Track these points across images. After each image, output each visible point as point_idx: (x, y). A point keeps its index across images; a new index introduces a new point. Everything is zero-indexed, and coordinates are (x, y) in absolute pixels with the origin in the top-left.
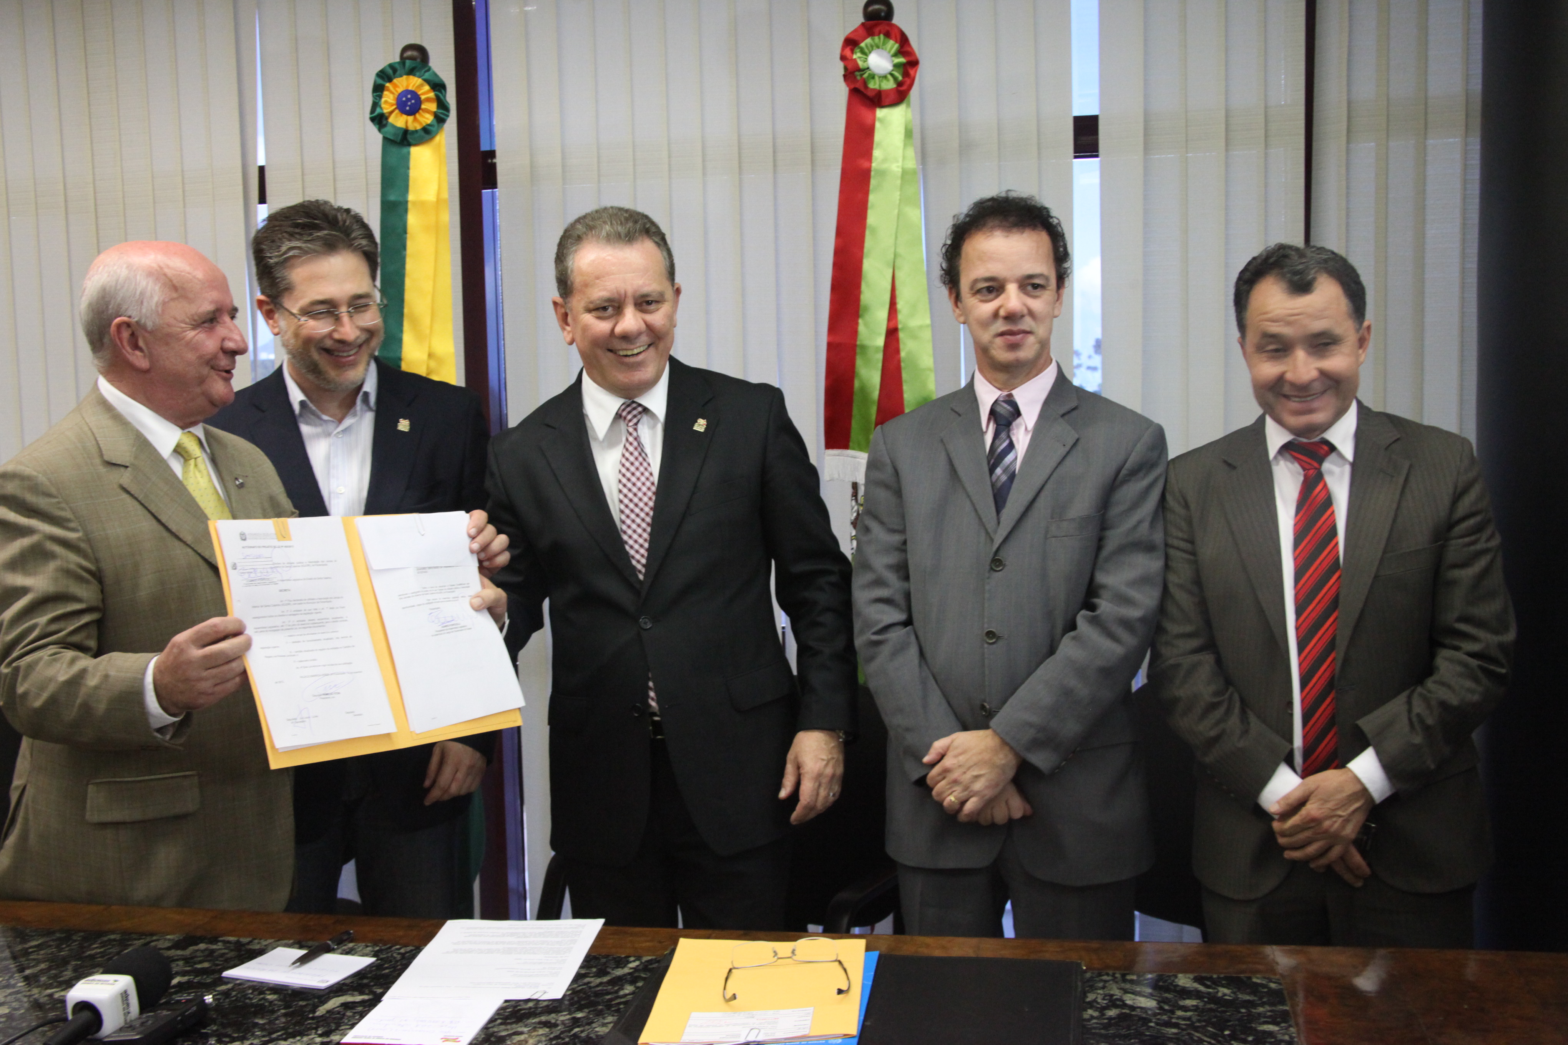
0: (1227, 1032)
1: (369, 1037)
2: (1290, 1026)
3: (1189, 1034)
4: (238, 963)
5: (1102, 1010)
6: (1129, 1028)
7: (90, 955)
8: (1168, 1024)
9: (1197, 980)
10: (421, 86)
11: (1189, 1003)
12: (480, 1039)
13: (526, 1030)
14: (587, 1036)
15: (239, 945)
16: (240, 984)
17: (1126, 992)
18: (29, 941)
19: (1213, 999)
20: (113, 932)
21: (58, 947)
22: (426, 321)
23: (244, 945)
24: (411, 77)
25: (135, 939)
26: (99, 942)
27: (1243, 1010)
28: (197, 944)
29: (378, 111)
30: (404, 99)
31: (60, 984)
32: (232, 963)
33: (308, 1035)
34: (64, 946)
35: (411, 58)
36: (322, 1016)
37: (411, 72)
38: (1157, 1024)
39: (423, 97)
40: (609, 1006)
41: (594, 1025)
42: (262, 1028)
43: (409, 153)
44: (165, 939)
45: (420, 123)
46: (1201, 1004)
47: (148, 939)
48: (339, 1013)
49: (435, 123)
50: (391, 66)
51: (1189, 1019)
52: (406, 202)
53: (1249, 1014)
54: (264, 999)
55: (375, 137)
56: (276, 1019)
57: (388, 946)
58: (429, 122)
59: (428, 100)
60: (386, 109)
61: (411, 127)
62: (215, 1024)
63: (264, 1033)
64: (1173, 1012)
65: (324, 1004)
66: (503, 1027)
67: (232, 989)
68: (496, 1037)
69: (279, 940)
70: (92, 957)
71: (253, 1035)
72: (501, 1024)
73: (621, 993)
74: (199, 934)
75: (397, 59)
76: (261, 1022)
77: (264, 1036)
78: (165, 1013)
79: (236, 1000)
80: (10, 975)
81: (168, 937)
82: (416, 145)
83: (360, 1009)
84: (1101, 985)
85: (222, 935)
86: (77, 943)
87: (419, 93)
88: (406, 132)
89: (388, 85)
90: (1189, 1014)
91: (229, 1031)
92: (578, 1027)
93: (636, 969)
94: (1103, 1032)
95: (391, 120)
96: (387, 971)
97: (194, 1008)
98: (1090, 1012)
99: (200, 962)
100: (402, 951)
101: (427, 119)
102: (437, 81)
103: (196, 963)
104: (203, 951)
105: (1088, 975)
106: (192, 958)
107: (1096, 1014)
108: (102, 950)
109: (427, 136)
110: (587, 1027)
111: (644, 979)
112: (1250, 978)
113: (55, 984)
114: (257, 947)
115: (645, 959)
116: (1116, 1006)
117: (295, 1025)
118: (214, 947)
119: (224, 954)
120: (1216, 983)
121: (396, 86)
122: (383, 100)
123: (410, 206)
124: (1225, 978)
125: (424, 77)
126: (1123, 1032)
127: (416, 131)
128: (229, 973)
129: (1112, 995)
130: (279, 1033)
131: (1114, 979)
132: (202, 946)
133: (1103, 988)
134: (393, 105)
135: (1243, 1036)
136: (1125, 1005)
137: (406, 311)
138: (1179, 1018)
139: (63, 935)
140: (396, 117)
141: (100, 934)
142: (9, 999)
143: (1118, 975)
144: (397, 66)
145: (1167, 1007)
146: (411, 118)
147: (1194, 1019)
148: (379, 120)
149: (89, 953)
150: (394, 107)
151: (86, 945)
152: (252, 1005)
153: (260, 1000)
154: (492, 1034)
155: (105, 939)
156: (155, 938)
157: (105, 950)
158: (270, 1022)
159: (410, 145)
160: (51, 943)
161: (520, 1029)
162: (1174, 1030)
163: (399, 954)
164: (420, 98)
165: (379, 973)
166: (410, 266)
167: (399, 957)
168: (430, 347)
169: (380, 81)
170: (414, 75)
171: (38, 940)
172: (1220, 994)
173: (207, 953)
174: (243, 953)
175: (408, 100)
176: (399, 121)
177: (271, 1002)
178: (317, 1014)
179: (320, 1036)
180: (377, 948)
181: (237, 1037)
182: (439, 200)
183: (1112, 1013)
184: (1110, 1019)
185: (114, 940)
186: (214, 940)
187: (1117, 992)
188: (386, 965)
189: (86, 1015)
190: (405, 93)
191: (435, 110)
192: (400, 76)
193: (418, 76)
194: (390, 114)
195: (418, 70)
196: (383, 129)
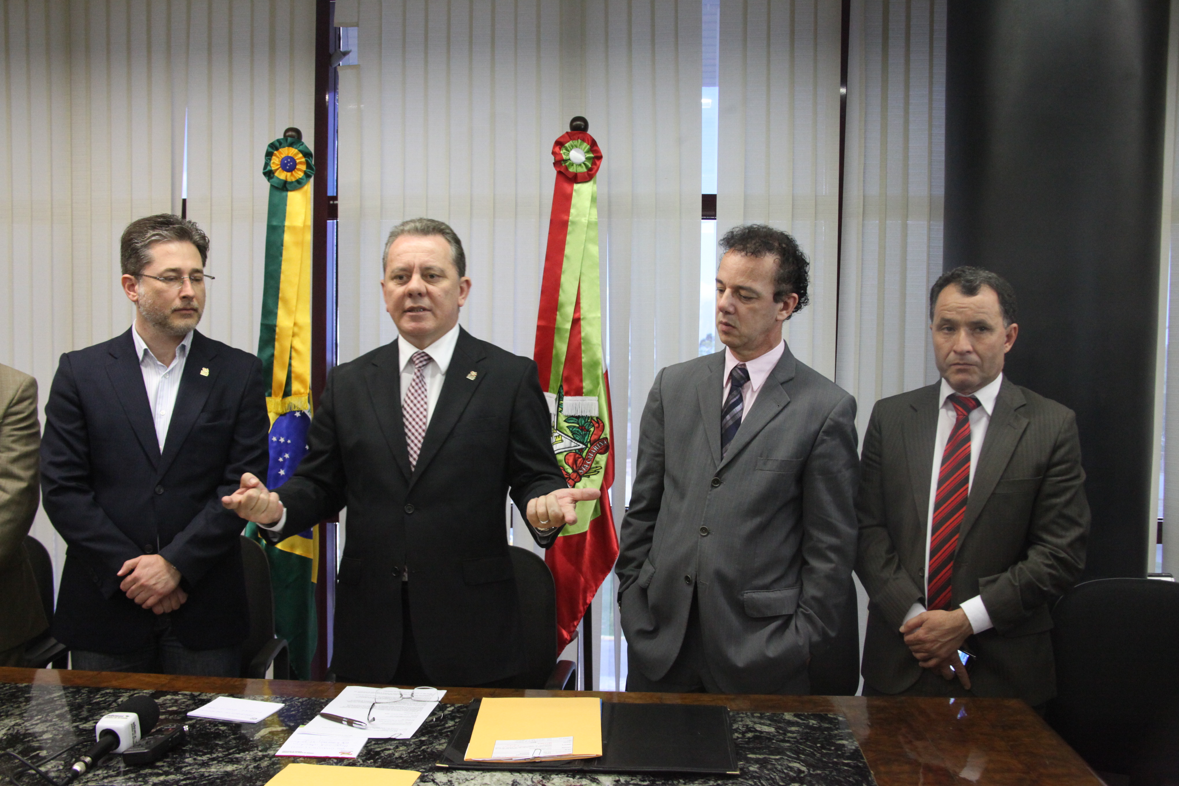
0: (819, 745)
1: (293, 752)
2: (854, 741)
3: (797, 746)
4: (196, 707)
5: (743, 733)
6: (761, 744)
7: (95, 702)
8: (784, 741)
9: (795, 716)
10: (296, 154)
11: (793, 729)
12: (364, 753)
13: (392, 747)
14: (432, 751)
15: (193, 697)
16: (200, 720)
17: (755, 723)
18: (53, 693)
19: (807, 726)
20: (107, 688)
21: (73, 697)
22: (293, 302)
23: (196, 696)
24: (291, 148)
25: (123, 693)
26: (100, 694)
27: (826, 733)
28: (165, 696)
29: (268, 168)
30: (286, 162)
31: (81, 720)
32: (191, 707)
33: (252, 751)
34: (77, 696)
35: (291, 136)
36: (259, 739)
37: (291, 145)
38: (777, 741)
39: (298, 161)
40: (441, 734)
41: (434, 745)
42: (222, 746)
43: (287, 196)
44: (143, 693)
45: (295, 177)
46: (801, 730)
47: (132, 693)
48: (269, 737)
49: (304, 177)
50: (278, 141)
51: (795, 738)
52: (284, 226)
53: (830, 735)
54: (218, 729)
55: (265, 185)
56: (230, 741)
57: (291, 697)
58: (300, 177)
59: (301, 163)
60: (274, 167)
61: (289, 180)
62: (191, 745)
63: (224, 750)
64: (785, 734)
65: (258, 732)
66: (376, 746)
67: (196, 723)
68: (374, 752)
69: (218, 694)
70: (98, 703)
71: (217, 750)
72: (375, 744)
73: (447, 725)
74: (165, 689)
75: (281, 136)
76: (220, 743)
77: (224, 751)
78: (160, 736)
79: (200, 730)
80: (45, 714)
81: (145, 691)
82: (291, 191)
83: (282, 735)
84: (740, 719)
85: (180, 691)
86: (85, 695)
87: (296, 158)
88: (285, 182)
89: (275, 152)
90: (795, 735)
91: (201, 748)
92: (424, 745)
93: (452, 711)
94: (746, 746)
95: (276, 174)
96: (294, 713)
97: (178, 734)
98: (736, 735)
99: (170, 707)
100: (301, 700)
101: (300, 175)
102: (307, 151)
103: (167, 707)
104: (170, 700)
105: (731, 714)
106: (164, 704)
107: (740, 736)
108: (103, 699)
109: (299, 186)
110: (430, 746)
111: (460, 717)
112: (827, 715)
113: (78, 720)
114: (205, 698)
115: (457, 705)
116: (752, 732)
117: (243, 744)
118: (177, 697)
119: (185, 702)
120: (807, 718)
121: (280, 153)
122: (272, 161)
123: (286, 229)
124: (812, 715)
125: (299, 149)
126: (759, 745)
127: (292, 182)
128: (190, 714)
129: (747, 725)
130: (234, 750)
131: (747, 716)
132: (169, 697)
133: (742, 721)
134: (278, 165)
135: (828, 747)
136: (756, 731)
137: (280, 295)
138: (789, 737)
139: (75, 690)
140: (280, 172)
141: (98, 690)
142: (49, 729)
143: (748, 714)
144: (282, 141)
145: (781, 732)
146: (289, 174)
147: (798, 738)
148: (269, 174)
149: (95, 701)
150: (279, 166)
151: (92, 695)
152: (212, 733)
153: (216, 730)
154: (371, 750)
155: (103, 692)
156: (136, 692)
157: (106, 699)
158: (226, 743)
159: (287, 190)
160: (68, 695)
161: (388, 747)
162: (788, 744)
163: (299, 702)
164: (296, 162)
165: (289, 714)
166: (284, 267)
167: (299, 704)
168: (295, 319)
169: (270, 150)
170: (293, 147)
171: (59, 693)
172: (811, 724)
173: (173, 701)
174: (197, 701)
175: (288, 162)
176: (282, 175)
177: (223, 731)
178: (255, 738)
179: (261, 751)
180: (284, 699)
181: (207, 752)
182: (305, 226)
183: (750, 735)
184: (749, 738)
185: (110, 693)
186: (176, 693)
187: (751, 724)
188: (292, 709)
189: (109, 738)
190: (286, 158)
191: (305, 170)
192: (285, 147)
193: (296, 148)
194: (277, 170)
195: (297, 144)
196: (271, 180)
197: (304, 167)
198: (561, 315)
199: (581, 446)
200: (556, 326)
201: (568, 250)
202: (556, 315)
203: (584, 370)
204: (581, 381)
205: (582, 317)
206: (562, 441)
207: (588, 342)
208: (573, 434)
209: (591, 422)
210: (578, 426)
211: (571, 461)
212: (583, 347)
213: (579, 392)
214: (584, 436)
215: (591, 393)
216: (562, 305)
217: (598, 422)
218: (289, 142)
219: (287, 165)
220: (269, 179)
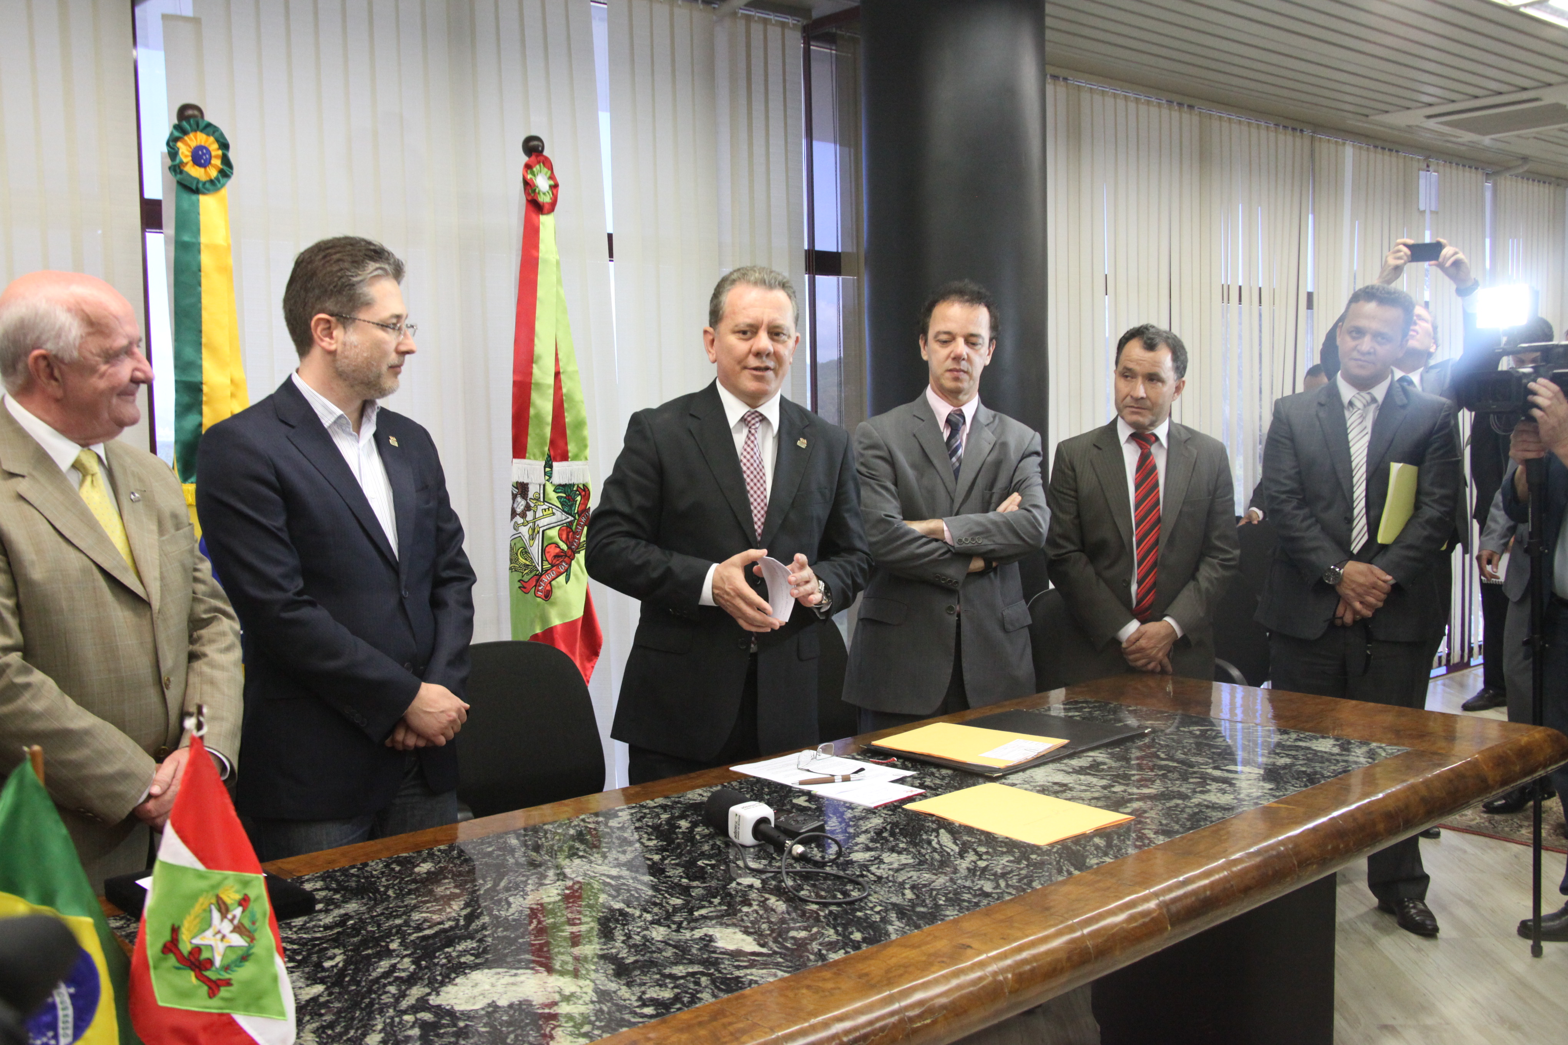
10: (211, 144)
22: (226, 350)
24: (195, 133)
29: (177, 160)
30: (197, 153)
35: (194, 116)
37: (205, 130)
43: (198, 200)
45: (208, 176)
49: (221, 177)
52: (199, 244)
58: (216, 176)
59: (216, 157)
60: (181, 159)
61: (201, 178)
87: (211, 149)
88: (197, 181)
95: (186, 170)
101: (214, 173)
102: (225, 140)
109: (214, 188)
121: (191, 140)
122: (179, 151)
123: (202, 247)
125: (214, 136)
127: (205, 182)
134: (188, 156)
137: (203, 340)
140: (192, 167)
144: (191, 122)
146: (202, 170)
148: (175, 168)
150: (189, 158)
159: (199, 193)
164: (210, 154)
166: (206, 300)
168: (230, 374)
169: (177, 134)
170: (205, 133)
175: (202, 154)
176: (194, 171)
182: (228, 246)
190: (200, 148)
191: (221, 167)
192: (196, 131)
193: (208, 135)
194: (187, 164)
195: (210, 129)
196: (179, 176)
197: (217, 162)
198: (540, 368)
199: (571, 518)
200: (533, 381)
201: (540, 293)
202: (532, 368)
203: (568, 432)
204: (566, 444)
205: (561, 371)
206: (554, 514)
207: (571, 400)
208: (562, 505)
209: (577, 490)
210: (564, 495)
211: (564, 536)
212: (566, 405)
213: (564, 457)
214: (571, 507)
215: (576, 457)
216: (539, 357)
217: (584, 490)
218: (202, 125)
219: (200, 157)
220: (176, 175)
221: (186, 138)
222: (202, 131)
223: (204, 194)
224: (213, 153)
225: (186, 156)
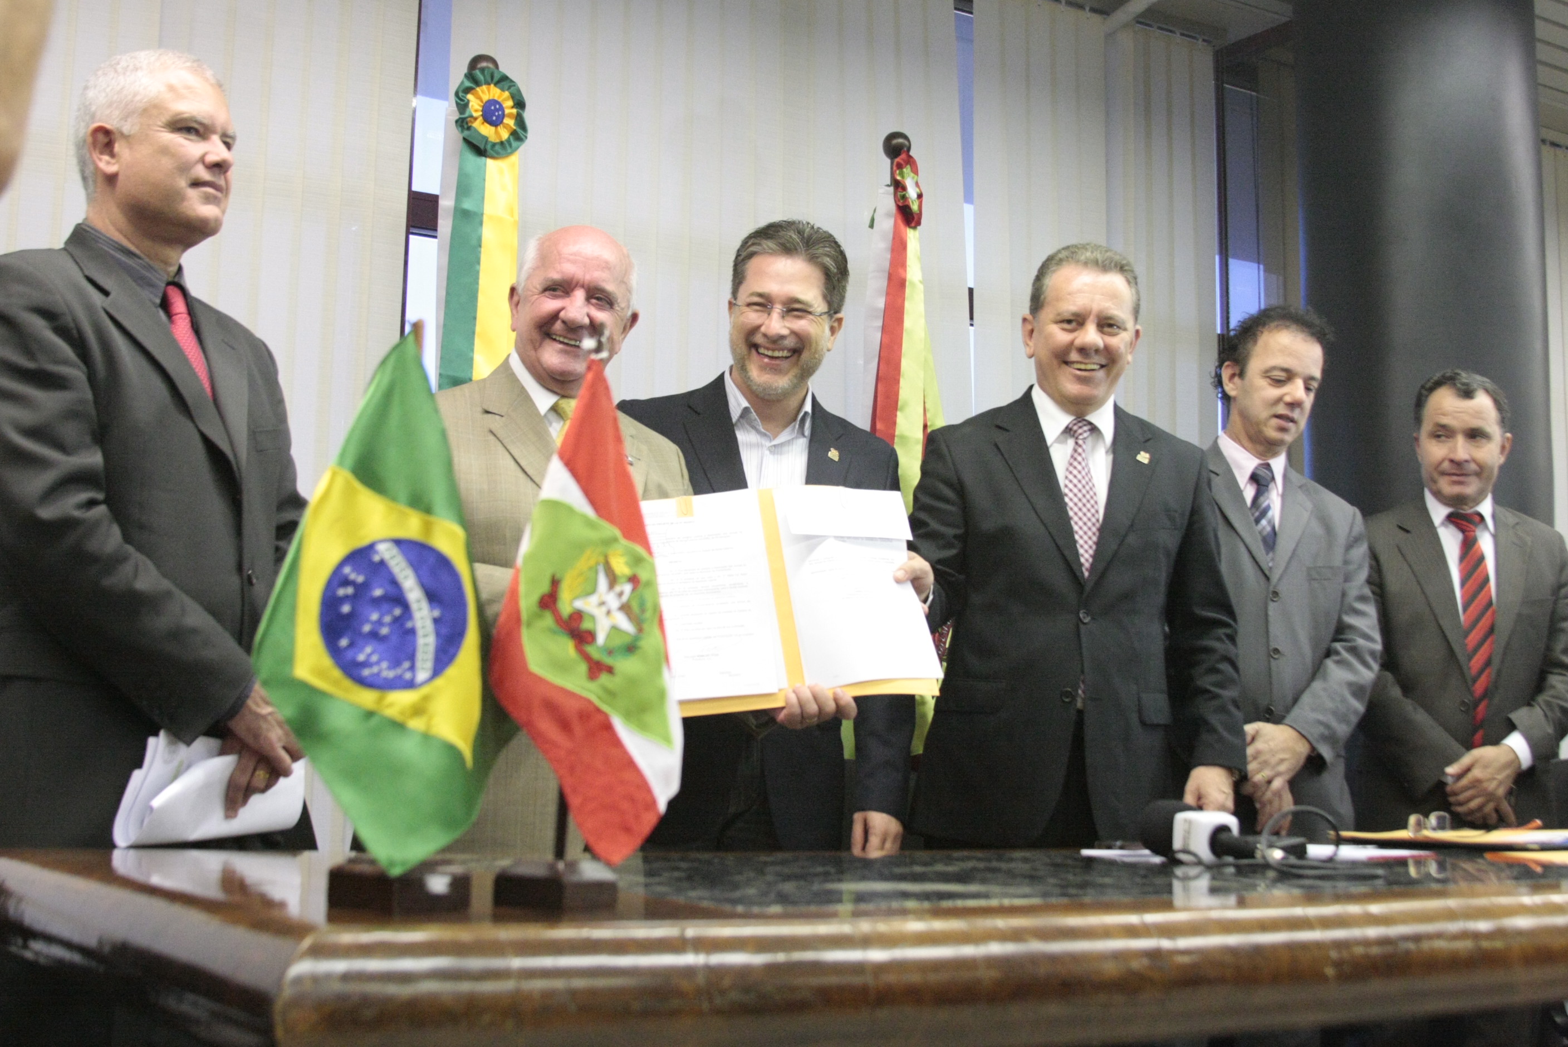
10: (505, 100)
24: (497, 88)
29: (462, 113)
30: (489, 108)
37: (499, 83)
43: (485, 165)
45: (497, 137)
49: (512, 140)
52: (482, 214)
58: (505, 138)
59: (510, 116)
60: (471, 112)
61: (491, 138)
87: (504, 106)
88: (486, 141)
95: (475, 125)
101: (505, 135)
109: (503, 152)
121: (482, 93)
122: (469, 103)
123: (485, 218)
125: (510, 92)
127: (494, 143)
140: (481, 124)
144: (485, 73)
146: (493, 129)
148: (463, 123)
150: (479, 113)
159: (487, 156)
164: (504, 111)
166: (484, 281)
170: (503, 87)
175: (495, 110)
190: (493, 102)
191: (514, 128)
192: (488, 84)
193: (503, 90)
194: (476, 119)
195: (503, 82)
196: (466, 133)
197: (510, 122)
218: (496, 78)
219: (492, 114)
220: (462, 132)
221: (478, 89)
222: (496, 84)
223: (492, 157)
224: (507, 111)
225: (476, 111)
